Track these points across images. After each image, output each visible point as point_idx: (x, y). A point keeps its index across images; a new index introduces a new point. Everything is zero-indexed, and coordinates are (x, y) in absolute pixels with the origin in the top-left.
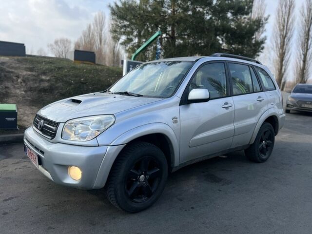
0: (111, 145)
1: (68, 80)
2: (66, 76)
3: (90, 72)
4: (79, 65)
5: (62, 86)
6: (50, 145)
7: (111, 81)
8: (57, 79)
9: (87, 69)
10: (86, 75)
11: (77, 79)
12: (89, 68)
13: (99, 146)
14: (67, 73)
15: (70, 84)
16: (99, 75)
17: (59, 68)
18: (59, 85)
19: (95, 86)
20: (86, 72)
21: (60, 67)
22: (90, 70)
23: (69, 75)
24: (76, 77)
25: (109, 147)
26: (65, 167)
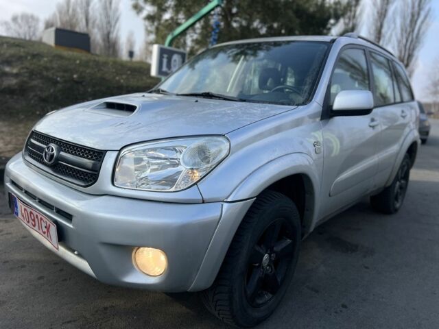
0: (229, 200)
1: (51, 76)
2: (47, 69)
3: (86, 64)
4: (66, 53)
5: (41, 85)
6: (85, 199)
7: (122, 81)
8: (32, 74)
9: (81, 60)
10: (81, 69)
11: (66, 75)
12: (84, 58)
13: (203, 202)
14: (48, 65)
15: (56, 83)
16: (102, 70)
17: (34, 56)
18: (35, 83)
19: (97, 88)
20: (80, 65)
21: (35, 53)
22: (87, 62)
23: (53, 68)
24: (66, 71)
25: (226, 205)
26: (125, 250)
